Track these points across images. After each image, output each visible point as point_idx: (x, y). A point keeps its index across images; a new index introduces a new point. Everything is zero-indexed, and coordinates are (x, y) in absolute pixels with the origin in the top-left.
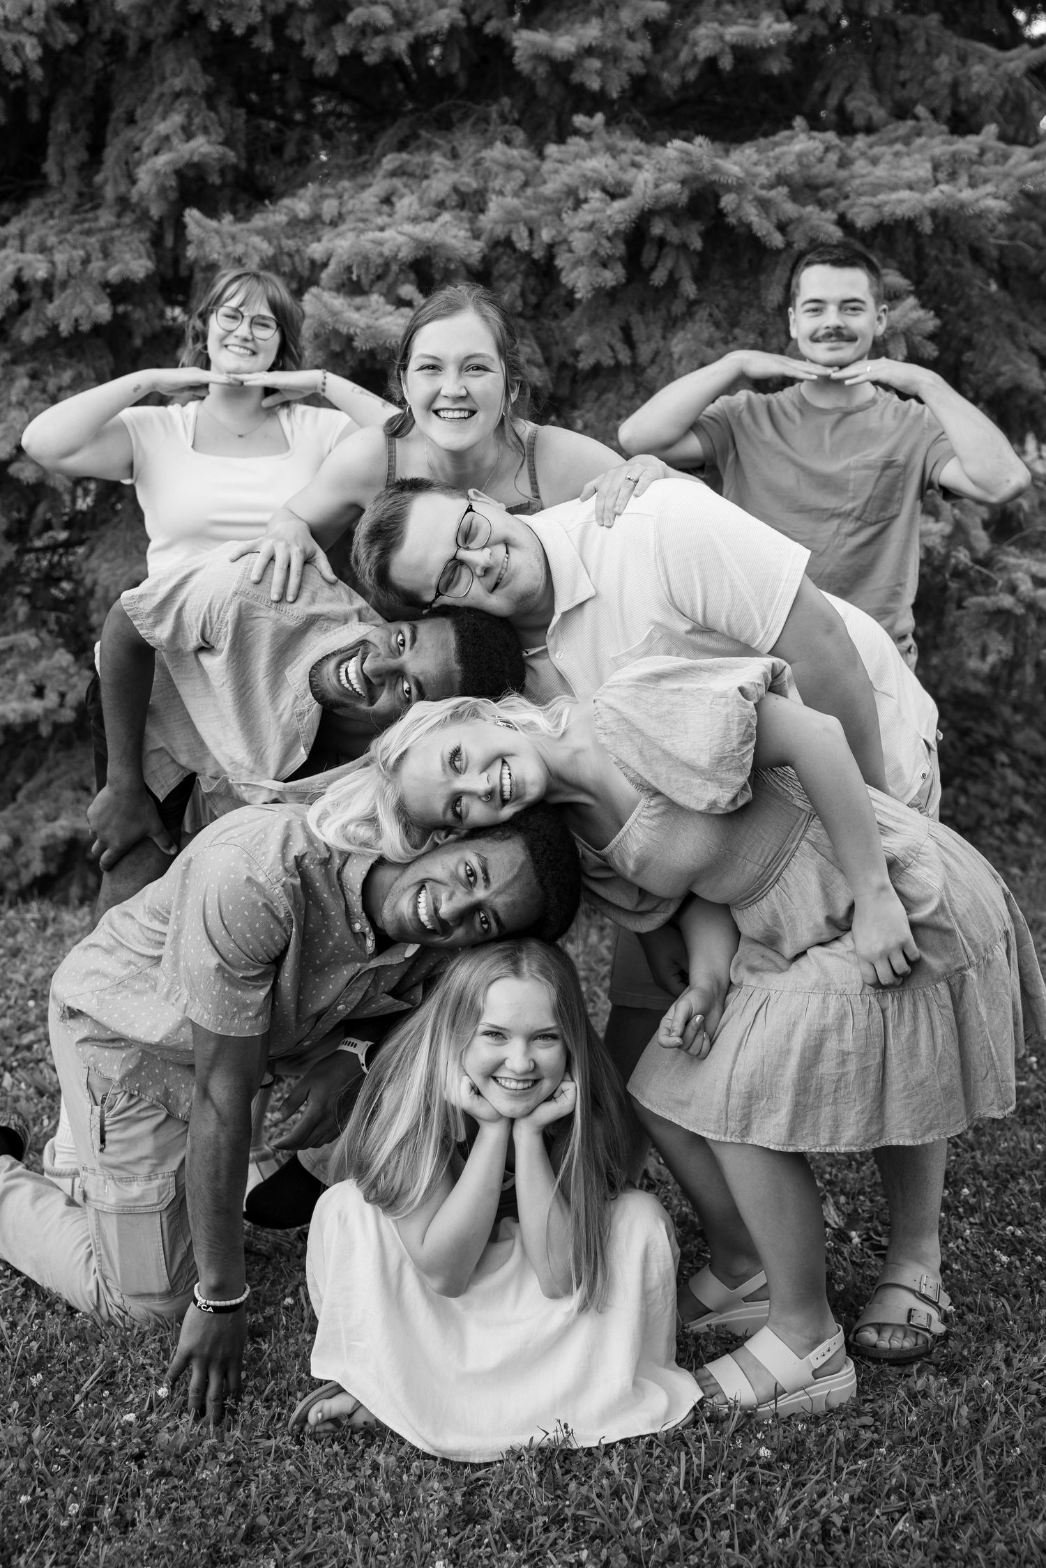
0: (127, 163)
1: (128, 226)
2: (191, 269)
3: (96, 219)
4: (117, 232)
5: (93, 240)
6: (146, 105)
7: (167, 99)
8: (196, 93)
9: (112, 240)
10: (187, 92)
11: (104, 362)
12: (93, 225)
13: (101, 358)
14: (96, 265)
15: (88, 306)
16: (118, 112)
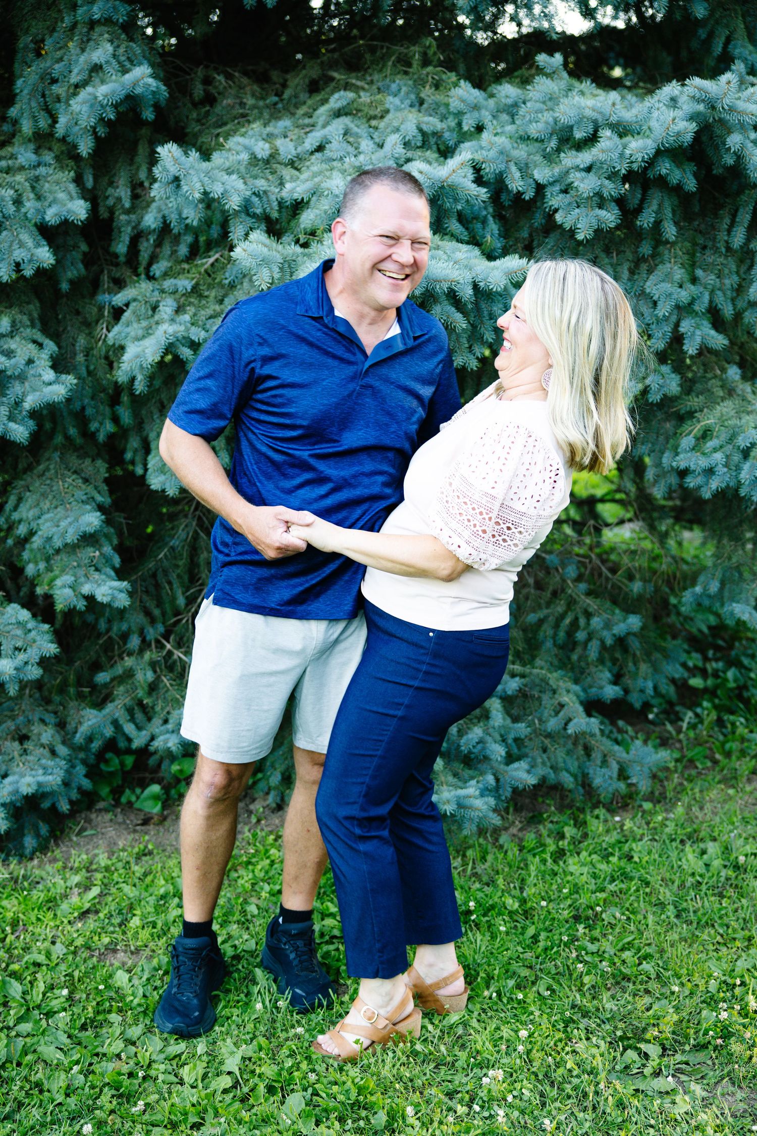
0: (44, 96)
1: (50, 165)
2: (111, 211)
3: (13, 157)
4: (42, 170)
5: (19, 178)
6: (56, 34)
7: (82, 29)
8: (115, 24)
9: (37, 179)
10: (107, 21)
11: (31, 307)
12: (10, 162)
13: (28, 303)
14: (30, 205)
15: (29, 250)
16: (25, 41)
